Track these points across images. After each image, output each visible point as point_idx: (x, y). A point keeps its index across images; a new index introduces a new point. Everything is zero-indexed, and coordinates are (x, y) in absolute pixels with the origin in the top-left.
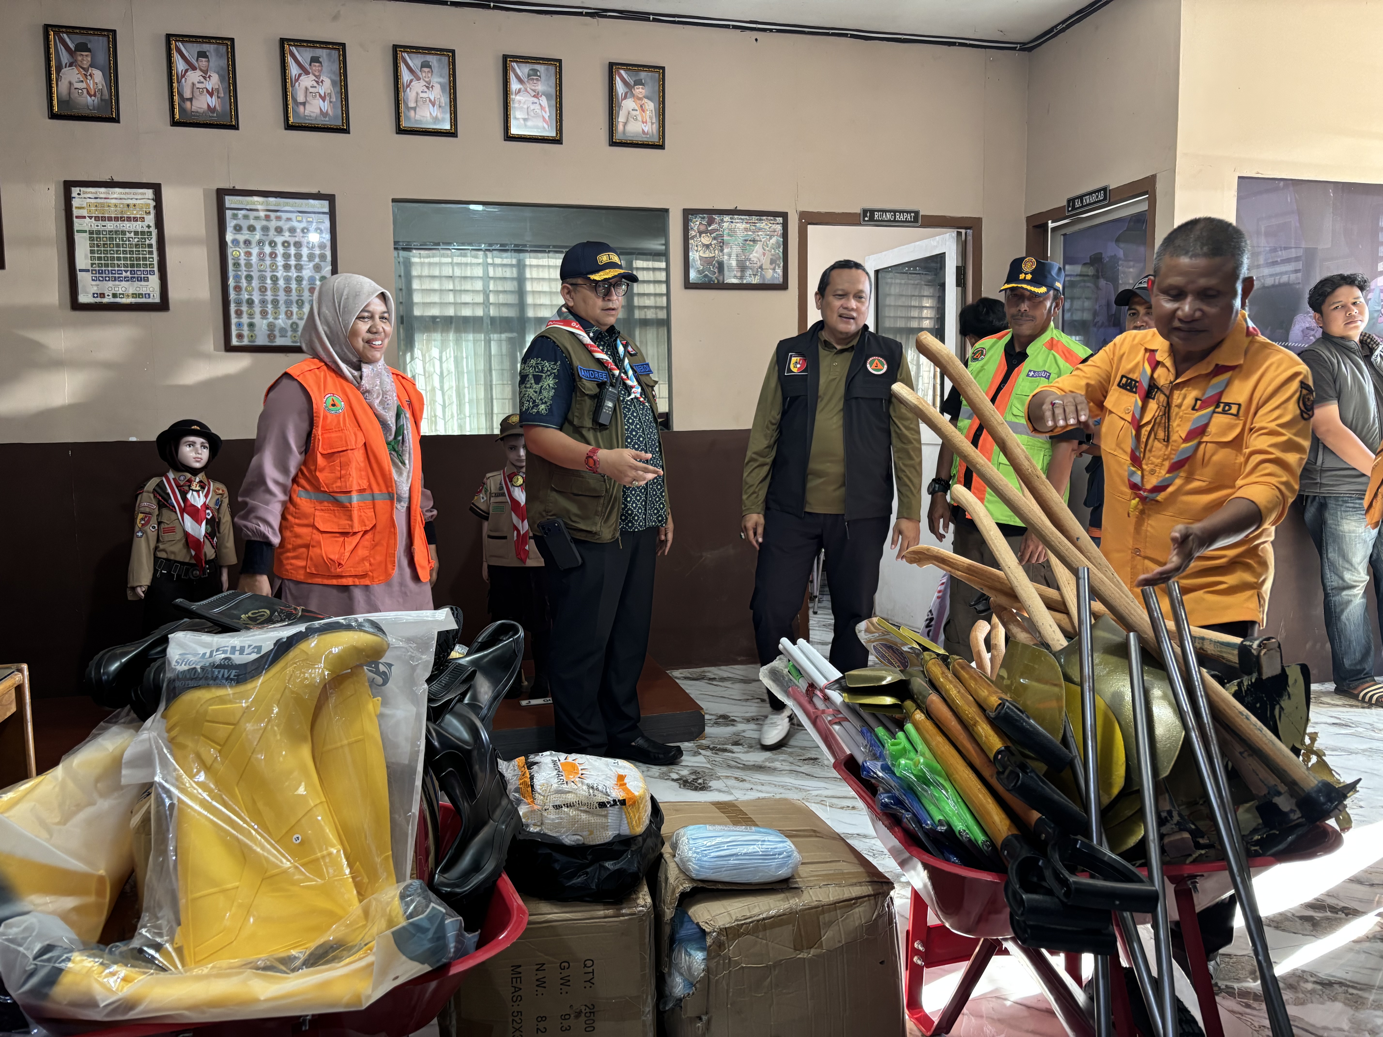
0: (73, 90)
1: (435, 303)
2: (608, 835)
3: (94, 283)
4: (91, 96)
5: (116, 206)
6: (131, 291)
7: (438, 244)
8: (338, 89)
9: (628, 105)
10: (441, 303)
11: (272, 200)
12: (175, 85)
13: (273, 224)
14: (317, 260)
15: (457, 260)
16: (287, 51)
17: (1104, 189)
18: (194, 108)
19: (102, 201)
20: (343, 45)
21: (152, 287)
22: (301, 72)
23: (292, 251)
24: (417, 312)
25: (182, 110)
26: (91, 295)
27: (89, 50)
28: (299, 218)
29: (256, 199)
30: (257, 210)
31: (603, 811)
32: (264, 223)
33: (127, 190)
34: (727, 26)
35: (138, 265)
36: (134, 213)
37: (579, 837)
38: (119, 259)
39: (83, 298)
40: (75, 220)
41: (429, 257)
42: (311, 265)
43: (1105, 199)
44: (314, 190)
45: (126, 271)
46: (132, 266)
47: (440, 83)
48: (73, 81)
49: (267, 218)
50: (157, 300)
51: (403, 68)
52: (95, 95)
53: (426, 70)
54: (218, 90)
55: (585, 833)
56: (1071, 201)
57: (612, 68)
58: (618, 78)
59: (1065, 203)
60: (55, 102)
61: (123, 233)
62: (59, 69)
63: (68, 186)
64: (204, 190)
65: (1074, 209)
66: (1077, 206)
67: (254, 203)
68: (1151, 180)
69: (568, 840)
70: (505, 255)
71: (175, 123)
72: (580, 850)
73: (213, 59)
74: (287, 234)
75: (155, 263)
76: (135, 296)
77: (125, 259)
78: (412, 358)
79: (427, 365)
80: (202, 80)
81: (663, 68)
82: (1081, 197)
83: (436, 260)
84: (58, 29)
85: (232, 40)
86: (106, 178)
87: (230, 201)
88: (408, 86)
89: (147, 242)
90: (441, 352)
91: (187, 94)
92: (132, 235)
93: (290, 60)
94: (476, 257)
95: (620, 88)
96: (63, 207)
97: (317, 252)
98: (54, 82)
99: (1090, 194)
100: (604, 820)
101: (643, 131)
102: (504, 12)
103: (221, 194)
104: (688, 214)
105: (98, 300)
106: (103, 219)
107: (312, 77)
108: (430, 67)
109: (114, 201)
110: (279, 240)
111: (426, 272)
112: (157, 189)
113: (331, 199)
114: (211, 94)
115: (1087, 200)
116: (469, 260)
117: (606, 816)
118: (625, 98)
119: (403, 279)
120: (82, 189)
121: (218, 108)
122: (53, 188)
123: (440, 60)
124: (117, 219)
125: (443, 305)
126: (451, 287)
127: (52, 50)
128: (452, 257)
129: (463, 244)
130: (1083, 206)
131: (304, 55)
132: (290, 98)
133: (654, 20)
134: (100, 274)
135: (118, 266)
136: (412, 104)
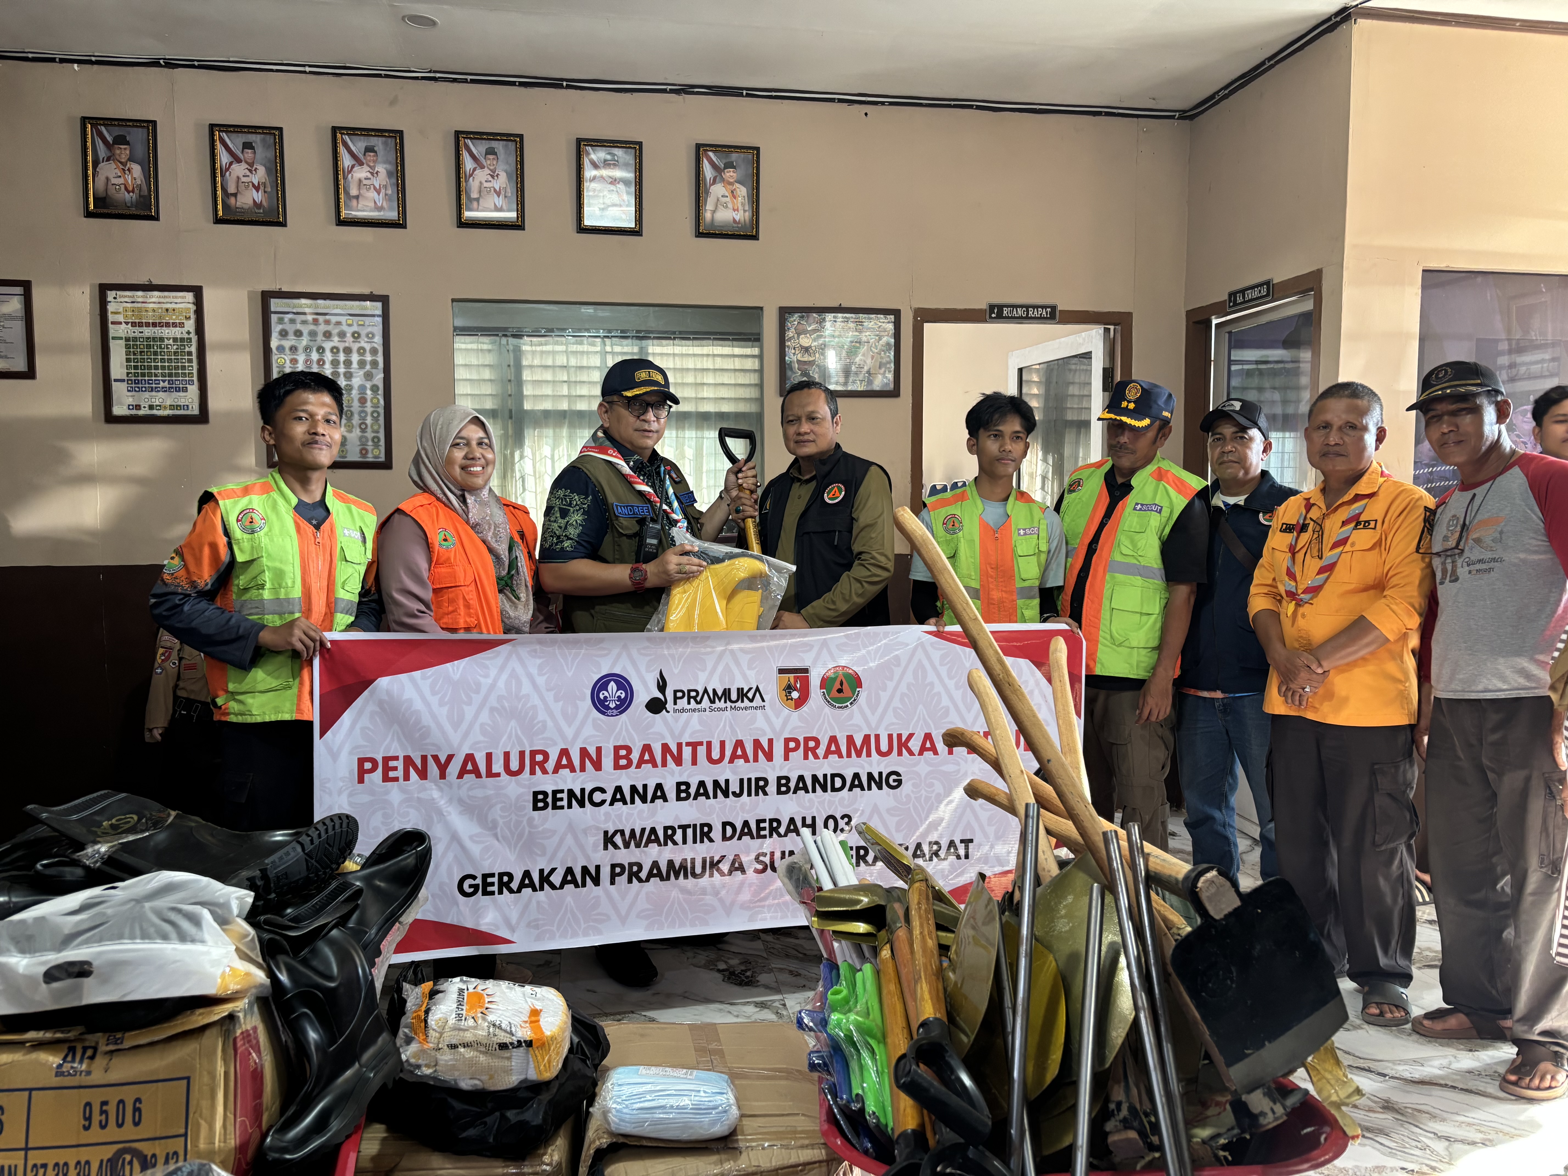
0: (110, 186)
1: (548, 396)
2: (512, 1080)
3: (130, 394)
4: (129, 192)
5: (154, 310)
6: (168, 403)
7: (552, 330)
8: (394, 181)
9: (718, 190)
10: (554, 396)
11: (320, 302)
12: (219, 179)
13: (322, 328)
14: (368, 367)
15: (574, 348)
16: (339, 141)
17: (1267, 283)
18: (239, 204)
19: (139, 305)
20: (401, 133)
21: (190, 399)
22: (354, 162)
23: (342, 357)
24: (527, 406)
25: (225, 206)
26: (125, 407)
27: (127, 143)
28: (350, 322)
29: (303, 301)
30: (304, 314)
31: (506, 1054)
32: (312, 327)
33: (166, 294)
34: (832, 100)
35: (177, 375)
36: (173, 319)
37: (477, 1082)
38: (156, 368)
39: (118, 410)
40: (110, 326)
41: (541, 344)
42: (362, 373)
43: (1268, 295)
44: (366, 291)
45: (164, 381)
46: (170, 375)
47: (506, 171)
48: (111, 176)
49: (315, 322)
50: (196, 412)
51: (465, 155)
52: (133, 191)
53: (491, 157)
54: (264, 184)
55: (485, 1078)
56: (1232, 295)
57: (700, 149)
58: (705, 161)
59: (1226, 297)
60: (91, 199)
61: (162, 339)
62: (96, 164)
63: (104, 289)
64: (249, 292)
65: (1235, 304)
66: (1239, 301)
67: (301, 306)
68: (1317, 275)
69: (465, 1084)
70: (625, 342)
71: (218, 221)
72: (479, 1096)
73: (259, 150)
74: (336, 339)
75: (195, 372)
76: (172, 407)
77: (163, 368)
78: (522, 457)
79: (538, 465)
80: (248, 173)
81: (758, 149)
82: (1243, 291)
83: (549, 348)
84: (96, 121)
85: (280, 129)
86: (142, 280)
87: (275, 304)
88: (471, 175)
89: (187, 349)
90: (553, 450)
91: (232, 189)
92: (171, 342)
93: (342, 149)
94: (593, 345)
95: (708, 172)
96: (98, 311)
97: (368, 358)
98: (91, 178)
99: (1252, 288)
100: (506, 1063)
101: (734, 220)
102: (579, 91)
103: (266, 296)
104: (785, 312)
105: (134, 412)
106: (140, 325)
107: (366, 168)
108: (495, 154)
109: (151, 305)
110: (328, 345)
111: (536, 362)
112: (197, 291)
113: (384, 300)
114: (257, 189)
115: (1249, 295)
116: (585, 348)
117: (509, 1058)
118: (714, 182)
119: (513, 369)
120: (119, 293)
121: (265, 203)
122: (87, 291)
123: (506, 146)
124: (154, 325)
125: (556, 397)
126: (565, 378)
127: (89, 144)
128: (566, 344)
129: (580, 330)
130: (1245, 302)
131: (358, 145)
132: (341, 191)
133: (748, 95)
134: (136, 383)
135: (156, 375)
136: (474, 195)
